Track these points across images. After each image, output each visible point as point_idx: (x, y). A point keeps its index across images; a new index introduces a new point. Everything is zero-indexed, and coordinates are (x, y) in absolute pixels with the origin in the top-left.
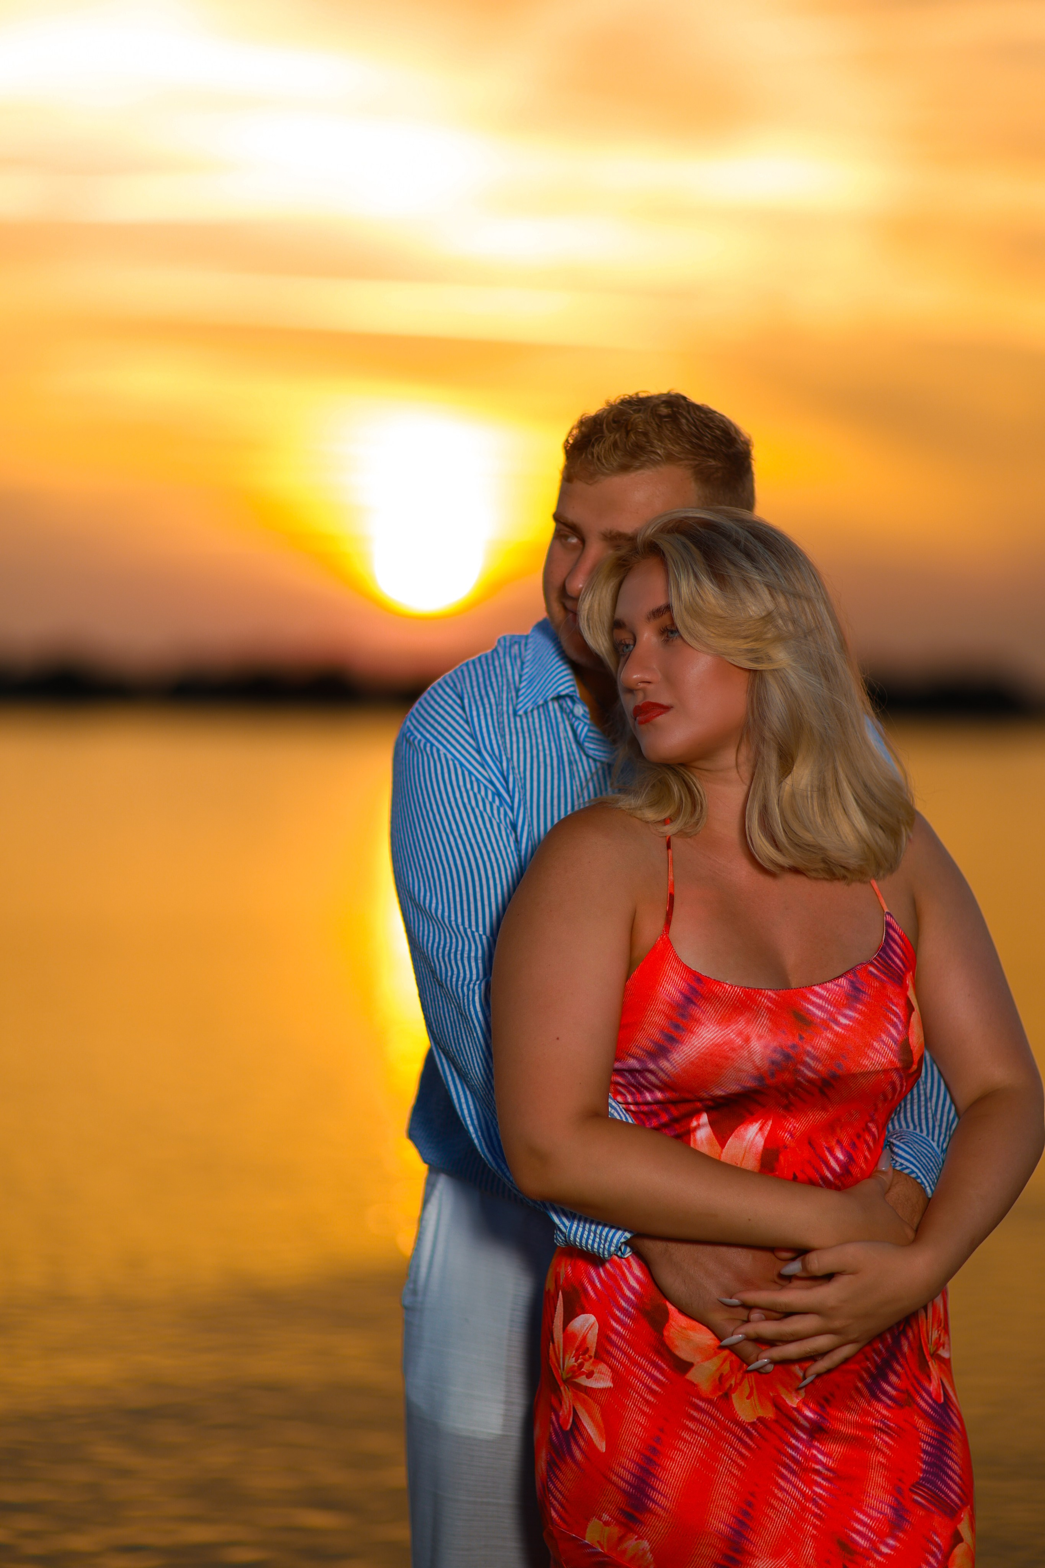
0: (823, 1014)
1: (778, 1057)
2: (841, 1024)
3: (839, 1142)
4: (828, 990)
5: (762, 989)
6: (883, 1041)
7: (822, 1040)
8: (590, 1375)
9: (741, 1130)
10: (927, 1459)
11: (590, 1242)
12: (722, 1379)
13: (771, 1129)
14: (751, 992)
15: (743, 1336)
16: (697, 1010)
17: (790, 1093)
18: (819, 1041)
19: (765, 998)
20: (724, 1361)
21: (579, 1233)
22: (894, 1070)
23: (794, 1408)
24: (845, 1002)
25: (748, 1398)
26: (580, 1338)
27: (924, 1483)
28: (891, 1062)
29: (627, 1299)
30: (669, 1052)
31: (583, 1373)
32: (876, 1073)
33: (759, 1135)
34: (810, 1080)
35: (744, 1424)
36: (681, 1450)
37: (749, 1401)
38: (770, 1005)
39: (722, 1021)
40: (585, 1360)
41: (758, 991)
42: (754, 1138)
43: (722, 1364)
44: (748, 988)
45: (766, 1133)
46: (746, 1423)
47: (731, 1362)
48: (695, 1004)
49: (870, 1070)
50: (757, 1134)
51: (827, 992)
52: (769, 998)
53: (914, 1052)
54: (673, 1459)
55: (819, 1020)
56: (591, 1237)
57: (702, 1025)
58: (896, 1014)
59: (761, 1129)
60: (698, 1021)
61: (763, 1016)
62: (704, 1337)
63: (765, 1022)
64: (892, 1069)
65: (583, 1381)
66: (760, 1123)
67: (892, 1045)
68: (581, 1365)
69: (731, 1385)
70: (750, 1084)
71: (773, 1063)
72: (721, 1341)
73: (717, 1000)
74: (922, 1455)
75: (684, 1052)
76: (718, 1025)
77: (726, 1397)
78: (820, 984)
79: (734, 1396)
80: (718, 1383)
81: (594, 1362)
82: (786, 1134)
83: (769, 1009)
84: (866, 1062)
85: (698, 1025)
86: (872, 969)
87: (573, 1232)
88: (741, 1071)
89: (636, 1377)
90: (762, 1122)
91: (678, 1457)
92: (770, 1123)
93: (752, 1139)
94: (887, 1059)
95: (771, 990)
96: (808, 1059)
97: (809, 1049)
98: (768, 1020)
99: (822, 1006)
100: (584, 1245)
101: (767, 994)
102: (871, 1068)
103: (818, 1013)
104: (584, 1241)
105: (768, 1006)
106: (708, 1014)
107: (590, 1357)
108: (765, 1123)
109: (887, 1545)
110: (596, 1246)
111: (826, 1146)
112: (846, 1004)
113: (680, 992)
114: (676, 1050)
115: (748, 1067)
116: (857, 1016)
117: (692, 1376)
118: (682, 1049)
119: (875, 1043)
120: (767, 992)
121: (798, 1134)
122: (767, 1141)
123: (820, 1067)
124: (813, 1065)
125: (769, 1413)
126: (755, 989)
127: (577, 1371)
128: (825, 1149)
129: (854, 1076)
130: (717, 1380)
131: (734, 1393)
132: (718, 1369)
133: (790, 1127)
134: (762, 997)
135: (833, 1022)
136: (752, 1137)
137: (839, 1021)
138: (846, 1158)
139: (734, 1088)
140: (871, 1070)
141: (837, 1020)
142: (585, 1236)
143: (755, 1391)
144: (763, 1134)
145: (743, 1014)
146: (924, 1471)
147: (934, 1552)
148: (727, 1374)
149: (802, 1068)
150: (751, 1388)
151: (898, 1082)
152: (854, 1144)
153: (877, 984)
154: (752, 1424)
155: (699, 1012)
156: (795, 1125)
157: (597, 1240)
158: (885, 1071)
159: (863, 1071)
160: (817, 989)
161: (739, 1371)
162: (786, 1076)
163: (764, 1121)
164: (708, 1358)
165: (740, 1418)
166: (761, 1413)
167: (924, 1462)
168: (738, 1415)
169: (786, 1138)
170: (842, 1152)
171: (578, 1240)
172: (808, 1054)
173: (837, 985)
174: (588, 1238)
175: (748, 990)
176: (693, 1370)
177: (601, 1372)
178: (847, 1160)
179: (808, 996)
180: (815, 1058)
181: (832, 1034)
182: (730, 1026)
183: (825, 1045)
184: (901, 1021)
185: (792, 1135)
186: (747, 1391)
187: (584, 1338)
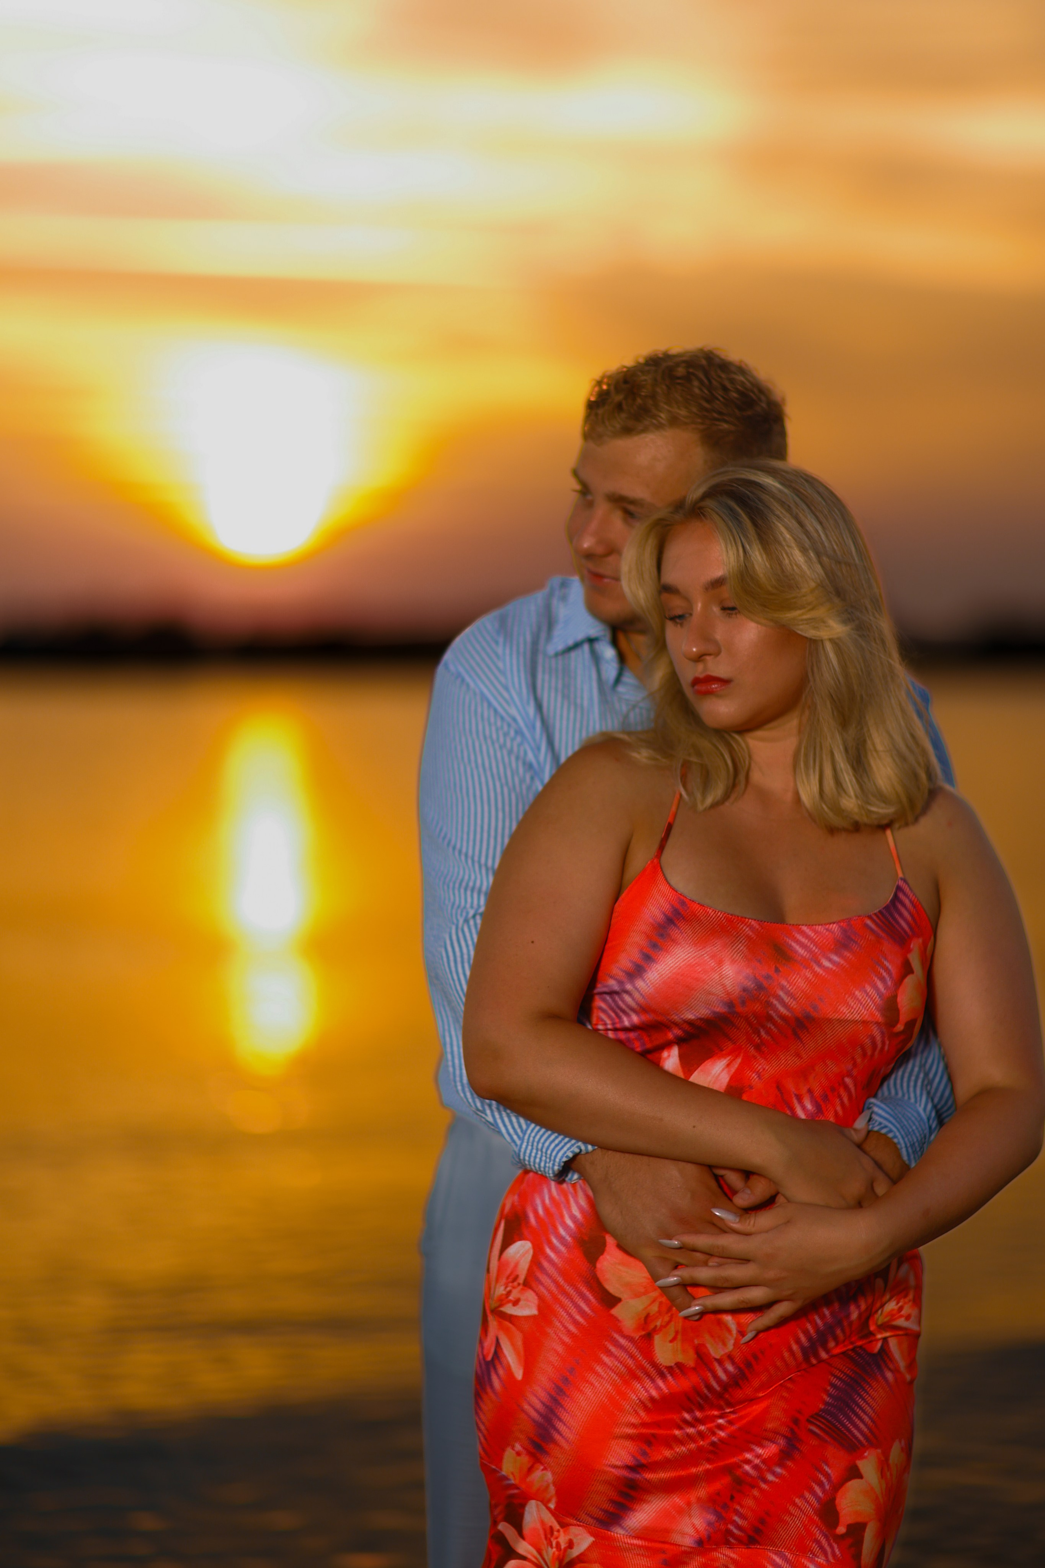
0: (806, 953)
1: (750, 984)
2: (824, 966)
3: (810, 1091)
4: (816, 932)
5: (746, 918)
6: (866, 992)
7: (800, 977)
8: (516, 1303)
9: (707, 1064)
10: (833, 1393)
11: (538, 1160)
12: (647, 1319)
13: (739, 1067)
14: (734, 919)
15: (679, 1278)
16: (676, 930)
17: (762, 1030)
18: (796, 977)
19: (747, 927)
20: (654, 1301)
21: (528, 1152)
22: (875, 1023)
23: (716, 1360)
24: (832, 947)
25: (671, 1341)
26: (512, 1265)
27: (823, 1414)
28: (872, 1014)
29: (566, 1227)
30: (645, 971)
31: (510, 1301)
32: (855, 1022)
33: (725, 1071)
34: (783, 1017)
35: (661, 1366)
36: (592, 1384)
37: (671, 1344)
38: (751, 934)
39: (698, 942)
40: (514, 1288)
41: (742, 920)
42: (720, 1074)
43: (650, 1305)
44: (731, 915)
45: (733, 1070)
46: (663, 1366)
47: (661, 1303)
48: (675, 925)
49: (847, 1019)
50: (723, 1070)
51: (815, 934)
52: (751, 927)
53: (901, 1013)
54: (581, 1391)
55: (800, 958)
56: (539, 1156)
57: (678, 945)
58: (887, 970)
59: (728, 1065)
60: (674, 941)
61: (741, 942)
62: (636, 1274)
63: (741, 948)
64: (873, 1022)
65: (509, 1309)
66: (729, 1060)
67: (876, 998)
68: (509, 1293)
69: (656, 1326)
70: (720, 1009)
71: (745, 990)
72: (656, 1281)
73: (697, 923)
74: (829, 1388)
75: (658, 971)
76: (694, 945)
77: (648, 1337)
78: (809, 925)
79: (657, 1339)
80: (643, 1322)
81: (522, 1289)
82: (754, 1075)
83: (749, 938)
84: (844, 1009)
85: (674, 945)
86: (869, 922)
87: (523, 1150)
88: (710, 993)
89: (563, 1306)
90: (730, 1059)
91: (588, 1391)
92: (739, 1060)
93: (717, 1075)
94: (868, 1010)
95: (755, 920)
96: (781, 993)
97: (784, 983)
98: (745, 947)
99: (806, 945)
100: (532, 1164)
101: (750, 923)
102: (849, 1017)
103: (801, 951)
104: (532, 1160)
105: (749, 934)
106: (686, 935)
107: (519, 1284)
108: (734, 1060)
109: (774, 1473)
110: (542, 1164)
111: (795, 1093)
112: (833, 949)
113: (664, 914)
114: (651, 969)
115: (718, 990)
116: (842, 962)
117: (616, 1311)
118: (657, 968)
119: (857, 993)
120: (751, 922)
121: (767, 1076)
122: (732, 1079)
123: (793, 1004)
124: (787, 1001)
125: (689, 1359)
126: (738, 917)
127: (503, 1300)
128: (793, 1096)
129: (829, 1021)
130: (643, 1319)
131: (657, 1334)
132: (646, 1308)
133: (759, 1068)
134: (744, 926)
135: (815, 963)
136: (718, 1072)
137: (822, 963)
138: (814, 1109)
139: (703, 1012)
140: (849, 1018)
141: (819, 962)
142: (533, 1154)
143: (679, 1337)
144: (729, 1071)
145: (721, 938)
146: (826, 1403)
147: (822, 1482)
148: (654, 1315)
149: (775, 1002)
150: (677, 1333)
151: (879, 1039)
152: (826, 1096)
153: (872, 937)
154: (670, 1369)
155: (677, 932)
156: (764, 1067)
157: (544, 1158)
158: (864, 1023)
159: (840, 1018)
160: (804, 928)
161: (667, 1313)
162: (757, 1007)
163: (732, 1058)
164: (637, 1295)
165: (658, 1360)
166: (680, 1358)
167: (829, 1395)
168: (656, 1357)
169: (753, 1078)
170: (811, 1102)
171: (527, 1158)
172: (783, 988)
173: (827, 930)
174: (535, 1157)
175: (731, 916)
176: (619, 1306)
177: (527, 1300)
178: (814, 1111)
179: (794, 933)
180: (788, 994)
181: (811, 973)
182: (705, 947)
183: (801, 983)
184: (891, 977)
185: (759, 1076)
186: (671, 1335)
187: (516, 1265)
